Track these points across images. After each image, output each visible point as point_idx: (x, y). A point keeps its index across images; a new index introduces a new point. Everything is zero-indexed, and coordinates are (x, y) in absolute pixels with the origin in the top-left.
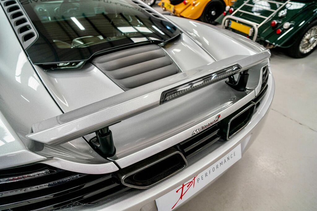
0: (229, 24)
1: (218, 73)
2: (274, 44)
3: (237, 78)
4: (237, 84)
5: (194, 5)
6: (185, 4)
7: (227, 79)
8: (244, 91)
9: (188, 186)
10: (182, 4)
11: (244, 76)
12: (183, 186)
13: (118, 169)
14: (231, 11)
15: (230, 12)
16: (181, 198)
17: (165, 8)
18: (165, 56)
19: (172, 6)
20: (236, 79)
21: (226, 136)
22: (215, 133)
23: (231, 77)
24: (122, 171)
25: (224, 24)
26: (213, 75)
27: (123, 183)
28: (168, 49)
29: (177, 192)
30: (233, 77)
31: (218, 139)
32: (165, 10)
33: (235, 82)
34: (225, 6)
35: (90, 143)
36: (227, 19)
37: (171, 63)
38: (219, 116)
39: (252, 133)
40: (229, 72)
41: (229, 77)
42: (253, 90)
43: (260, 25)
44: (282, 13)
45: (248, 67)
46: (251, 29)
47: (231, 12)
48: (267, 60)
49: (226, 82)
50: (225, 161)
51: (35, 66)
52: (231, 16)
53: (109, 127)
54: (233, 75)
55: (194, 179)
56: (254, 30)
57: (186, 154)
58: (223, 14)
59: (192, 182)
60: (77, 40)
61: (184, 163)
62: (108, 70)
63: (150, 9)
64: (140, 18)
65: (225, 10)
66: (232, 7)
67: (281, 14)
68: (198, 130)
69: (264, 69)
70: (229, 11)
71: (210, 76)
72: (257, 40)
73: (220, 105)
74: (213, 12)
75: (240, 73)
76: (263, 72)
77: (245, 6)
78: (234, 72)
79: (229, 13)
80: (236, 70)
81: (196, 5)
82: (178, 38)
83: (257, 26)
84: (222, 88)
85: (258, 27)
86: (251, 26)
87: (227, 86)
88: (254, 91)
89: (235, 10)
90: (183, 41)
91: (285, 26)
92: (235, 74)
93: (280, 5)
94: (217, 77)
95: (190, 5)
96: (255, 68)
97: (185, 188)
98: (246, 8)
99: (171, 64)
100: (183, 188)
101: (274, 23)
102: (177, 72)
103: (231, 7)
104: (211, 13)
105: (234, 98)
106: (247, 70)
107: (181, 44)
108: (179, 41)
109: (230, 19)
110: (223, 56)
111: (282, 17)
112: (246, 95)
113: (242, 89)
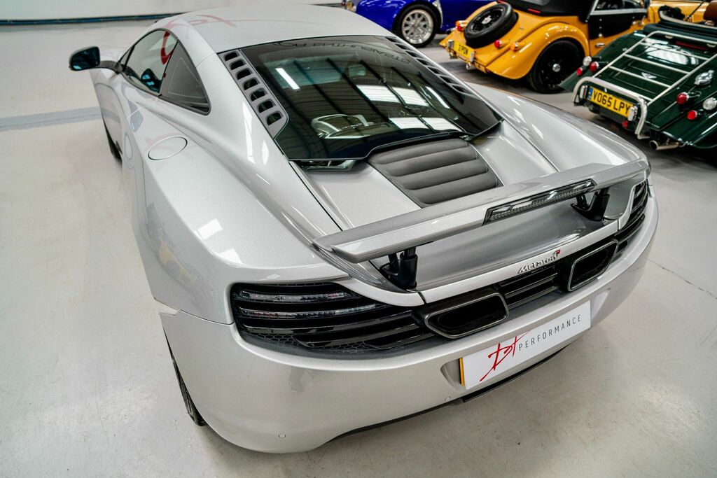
0: (587, 94)
1: (559, 190)
2: (680, 139)
3: (590, 198)
4: (590, 209)
5: (516, 50)
6: (499, 47)
7: (574, 201)
8: (600, 220)
9: (505, 353)
10: (492, 46)
11: (602, 196)
12: (499, 350)
13: (423, 303)
14: (595, 67)
15: (591, 70)
16: (494, 367)
17: (455, 53)
18: (476, 159)
19: (471, 51)
20: (589, 202)
21: (567, 286)
22: (551, 278)
23: (580, 197)
24: (428, 307)
25: (578, 93)
26: (551, 192)
27: (427, 324)
28: (479, 146)
29: (490, 356)
30: (584, 197)
31: (554, 288)
32: (455, 56)
33: (588, 207)
34: (583, 56)
35: (381, 270)
36: (584, 84)
37: (486, 170)
38: (558, 252)
39: (609, 289)
40: (577, 189)
41: (578, 196)
42: (614, 220)
43: (652, 101)
44: (704, 78)
45: (609, 183)
46: (634, 108)
47: (595, 70)
48: (643, 174)
49: (572, 205)
50: (563, 327)
51: (292, 163)
52: (593, 79)
53: (417, 248)
54: (583, 194)
55: (515, 343)
56: (639, 110)
57: (509, 301)
58: (576, 73)
59: (511, 346)
60: (319, 120)
61: (505, 313)
62: (393, 176)
63: (448, 75)
64: (402, 73)
65: (581, 64)
66: (597, 60)
67: (699, 80)
68: (527, 268)
69: (638, 188)
70: (588, 67)
71: (547, 193)
72: (644, 131)
73: (559, 237)
74: (555, 66)
75: (596, 193)
76: (636, 193)
77: (624, 58)
78: (586, 189)
79: (589, 71)
80: (590, 186)
81: (521, 51)
82: (496, 129)
83: (648, 101)
84: (564, 214)
85: (649, 104)
86: (634, 102)
87: (574, 212)
88: (616, 221)
89: (602, 66)
90: (503, 135)
91: (707, 105)
92: (587, 192)
93: (701, 61)
94: (555, 196)
95: (509, 49)
96: (621, 186)
97: (501, 354)
98: (624, 63)
99: (485, 172)
100: (498, 352)
101: (685, 98)
102: (495, 184)
103: (594, 60)
104: (552, 67)
105: (582, 230)
106: (607, 189)
107: (499, 137)
108: (498, 133)
109: (590, 84)
110: (570, 163)
111: (702, 85)
112: (604, 226)
113: (598, 218)
